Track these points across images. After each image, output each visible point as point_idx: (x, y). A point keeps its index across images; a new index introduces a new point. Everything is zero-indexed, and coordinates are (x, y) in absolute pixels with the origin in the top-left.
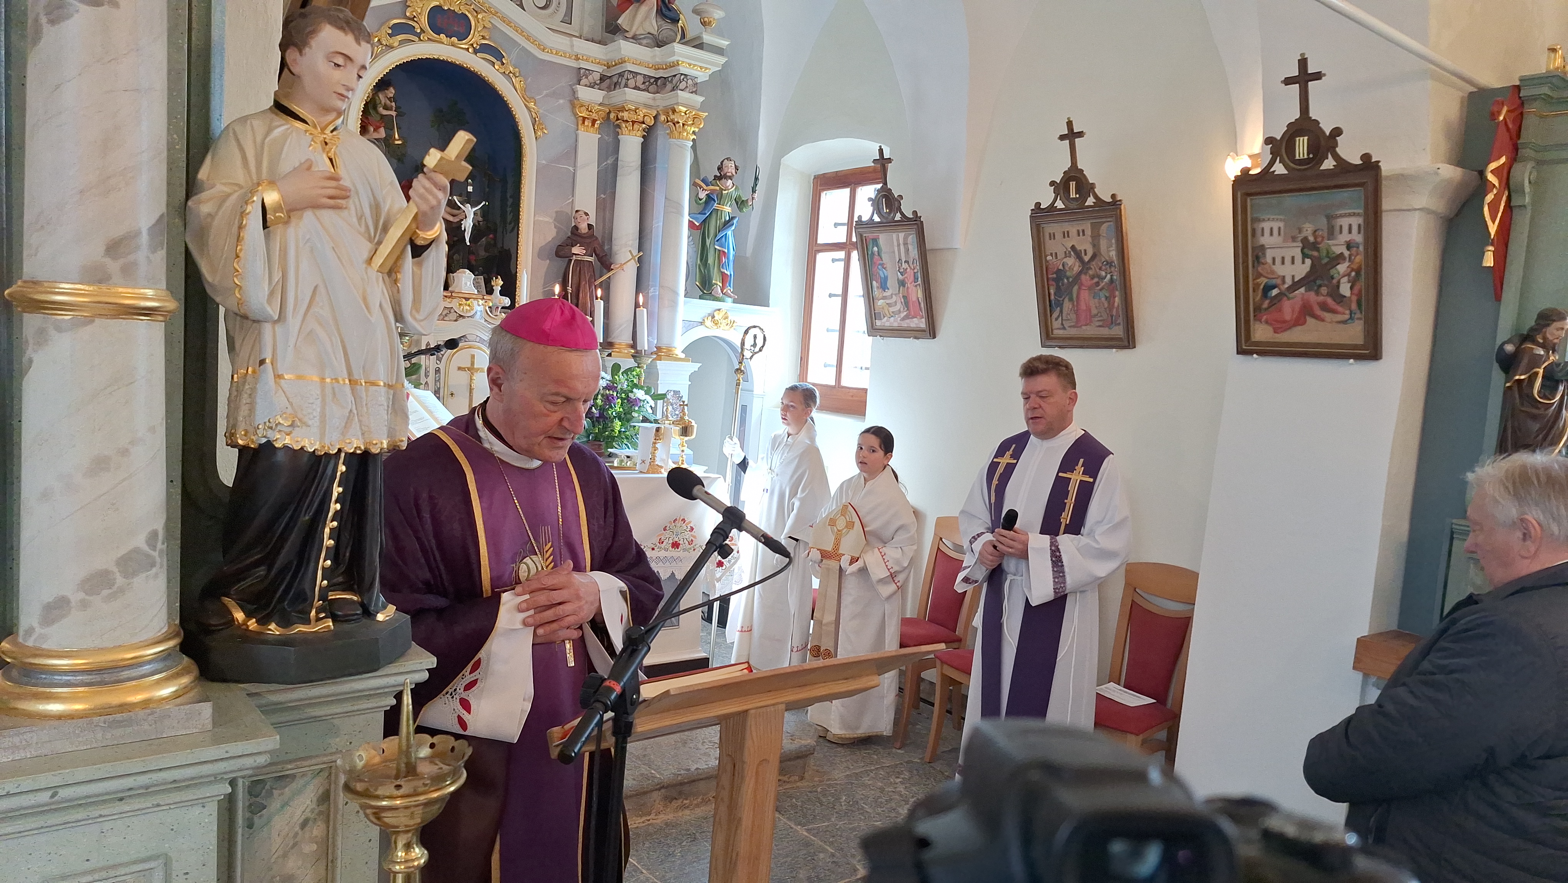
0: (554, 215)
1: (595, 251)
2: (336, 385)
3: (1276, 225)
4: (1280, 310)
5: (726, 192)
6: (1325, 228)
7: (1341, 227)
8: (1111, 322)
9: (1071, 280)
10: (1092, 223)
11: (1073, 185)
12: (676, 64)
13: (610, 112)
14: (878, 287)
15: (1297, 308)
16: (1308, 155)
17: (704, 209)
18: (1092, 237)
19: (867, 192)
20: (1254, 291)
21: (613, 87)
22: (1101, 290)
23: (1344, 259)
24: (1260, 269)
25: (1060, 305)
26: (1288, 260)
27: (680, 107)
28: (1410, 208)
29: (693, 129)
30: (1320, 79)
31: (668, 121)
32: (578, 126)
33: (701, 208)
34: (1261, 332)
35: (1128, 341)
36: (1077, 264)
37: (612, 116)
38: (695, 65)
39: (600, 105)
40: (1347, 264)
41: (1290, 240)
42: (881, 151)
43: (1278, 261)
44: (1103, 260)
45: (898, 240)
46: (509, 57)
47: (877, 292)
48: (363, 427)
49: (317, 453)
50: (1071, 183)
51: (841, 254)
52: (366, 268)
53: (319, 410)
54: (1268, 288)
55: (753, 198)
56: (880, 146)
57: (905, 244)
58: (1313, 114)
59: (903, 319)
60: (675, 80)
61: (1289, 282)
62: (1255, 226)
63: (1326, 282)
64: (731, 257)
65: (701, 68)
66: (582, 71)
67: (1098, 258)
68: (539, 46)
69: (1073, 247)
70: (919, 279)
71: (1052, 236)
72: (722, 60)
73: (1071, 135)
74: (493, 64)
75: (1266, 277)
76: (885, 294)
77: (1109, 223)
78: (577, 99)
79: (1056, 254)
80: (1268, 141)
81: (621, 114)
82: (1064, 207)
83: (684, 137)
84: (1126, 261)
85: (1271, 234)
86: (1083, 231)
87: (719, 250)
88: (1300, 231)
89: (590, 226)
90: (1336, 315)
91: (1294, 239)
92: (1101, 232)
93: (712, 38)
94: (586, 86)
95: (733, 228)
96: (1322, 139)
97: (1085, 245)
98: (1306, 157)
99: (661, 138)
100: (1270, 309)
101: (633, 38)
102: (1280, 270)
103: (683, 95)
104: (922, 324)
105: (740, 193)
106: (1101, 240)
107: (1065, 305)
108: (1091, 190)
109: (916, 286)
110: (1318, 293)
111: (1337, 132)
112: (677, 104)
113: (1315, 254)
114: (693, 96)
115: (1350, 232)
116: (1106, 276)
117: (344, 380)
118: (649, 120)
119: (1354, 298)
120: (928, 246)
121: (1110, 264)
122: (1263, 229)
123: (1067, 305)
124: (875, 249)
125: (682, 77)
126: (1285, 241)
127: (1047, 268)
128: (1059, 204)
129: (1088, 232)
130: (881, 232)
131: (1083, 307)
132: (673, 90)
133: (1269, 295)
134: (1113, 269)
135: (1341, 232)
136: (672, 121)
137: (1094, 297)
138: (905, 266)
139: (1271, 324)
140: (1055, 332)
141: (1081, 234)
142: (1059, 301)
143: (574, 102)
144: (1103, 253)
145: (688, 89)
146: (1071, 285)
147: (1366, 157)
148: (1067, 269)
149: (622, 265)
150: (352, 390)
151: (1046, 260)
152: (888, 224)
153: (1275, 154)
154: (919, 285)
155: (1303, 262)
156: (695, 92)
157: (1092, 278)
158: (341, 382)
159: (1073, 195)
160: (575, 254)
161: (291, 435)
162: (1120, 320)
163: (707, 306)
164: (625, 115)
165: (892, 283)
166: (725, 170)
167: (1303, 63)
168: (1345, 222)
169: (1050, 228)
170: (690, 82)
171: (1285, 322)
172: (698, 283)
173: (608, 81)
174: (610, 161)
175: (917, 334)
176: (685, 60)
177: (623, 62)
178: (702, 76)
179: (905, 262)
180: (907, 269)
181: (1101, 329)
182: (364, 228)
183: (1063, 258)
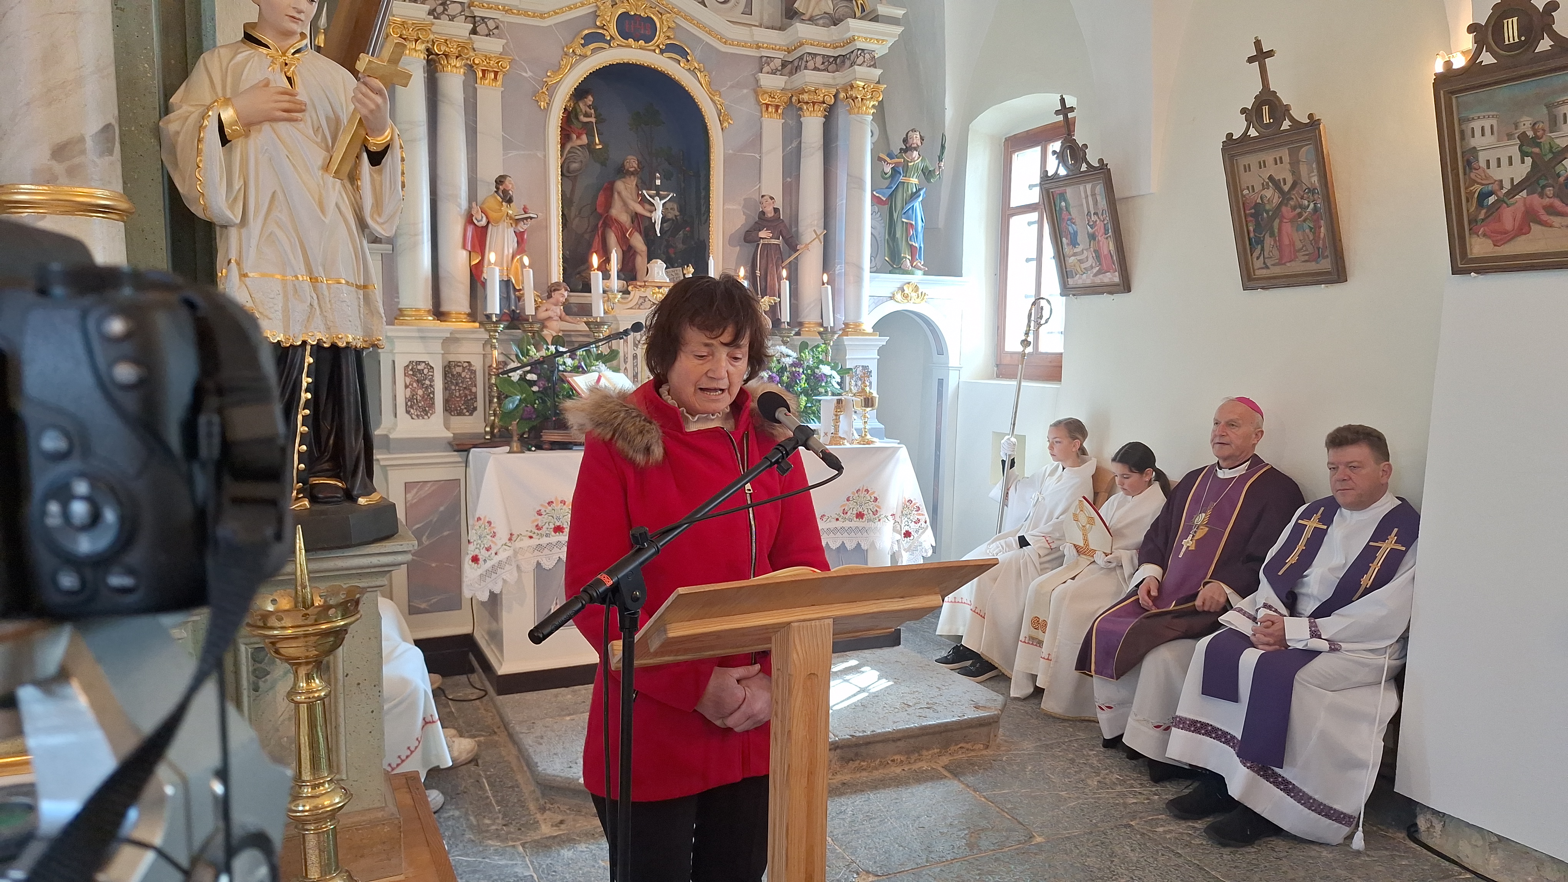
0: (743, 202)
1: (781, 233)
2: (297, 281)
3: (1488, 123)
4: (1500, 220)
5: (912, 164)
8: (1317, 255)
9: (1270, 213)
10: (1289, 149)
11: (1266, 109)
12: (852, 40)
13: (792, 96)
14: (1068, 244)
15: (1519, 215)
16: (1519, 38)
17: (891, 183)
18: (1291, 164)
19: (1055, 148)
20: (1467, 201)
21: (794, 72)
22: (1304, 221)
24: (1472, 175)
25: (1261, 242)
26: (1505, 162)
27: (858, 82)
29: (872, 103)
31: (847, 98)
32: (762, 113)
33: (887, 182)
34: (1480, 247)
35: (1337, 275)
36: (1276, 195)
37: (794, 99)
38: (871, 39)
39: (783, 89)
42: (1063, 100)
43: (1493, 163)
44: (1305, 187)
46: (693, 54)
47: (1067, 250)
48: (328, 323)
49: (283, 344)
50: (1264, 107)
51: (1034, 217)
52: (322, 174)
53: (280, 305)
55: (940, 168)
57: (1093, 195)
59: (1095, 275)
60: (853, 56)
62: (1463, 127)
63: (1551, 182)
64: (921, 229)
65: (878, 40)
66: (764, 59)
67: (1298, 186)
68: (720, 40)
69: (1271, 178)
70: (1110, 231)
71: (1248, 168)
72: (899, 30)
73: (1261, 56)
74: (679, 63)
75: (1482, 185)
76: (1076, 250)
77: (1308, 147)
78: (760, 87)
79: (1253, 186)
80: (1473, 28)
81: (802, 97)
82: (1258, 135)
83: (863, 112)
84: (1329, 185)
85: (1483, 134)
86: (1281, 158)
87: (907, 223)
89: (776, 210)
90: (1565, 218)
92: (1300, 157)
93: (887, 9)
94: (768, 73)
95: (921, 199)
96: (1535, 19)
97: (1284, 174)
98: (1517, 40)
99: (841, 116)
100: (1488, 220)
101: (809, 20)
103: (861, 71)
105: (927, 163)
106: (1301, 166)
107: (1265, 242)
108: (1286, 113)
109: (1107, 238)
110: (1542, 195)
112: (856, 79)
113: (1536, 150)
114: (872, 69)
116: (1309, 206)
117: (304, 278)
118: (829, 99)
120: (1118, 195)
121: (1312, 191)
122: (1473, 130)
123: (1268, 241)
124: (1063, 204)
125: (860, 52)
126: (1499, 140)
127: (1244, 204)
128: (1253, 133)
129: (1286, 159)
130: (1066, 185)
131: (1286, 241)
132: (851, 66)
133: (1486, 204)
134: (1316, 196)
136: (851, 96)
137: (1297, 231)
138: (1094, 218)
139: (1489, 237)
140: (1258, 272)
141: (1278, 161)
142: (1259, 238)
143: (757, 90)
144: (1303, 180)
145: (866, 64)
146: (1272, 219)
148: (1266, 201)
149: (807, 245)
150: (314, 287)
151: (1242, 194)
152: (1075, 178)
153: (1480, 42)
154: (1110, 236)
155: (1523, 162)
156: (874, 66)
158: (301, 279)
159: (1267, 120)
160: (763, 238)
162: (1328, 252)
163: (898, 279)
164: (805, 97)
165: (1082, 238)
166: (911, 141)
169: (1243, 161)
170: (867, 56)
171: (1505, 232)
172: (886, 258)
173: (790, 66)
174: (794, 144)
175: (1111, 289)
176: (861, 35)
177: (802, 44)
178: (880, 50)
179: (1094, 214)
180: (1096, 221)
181: (1308, 263)
182: (320, 137)
183: (1261, 191)
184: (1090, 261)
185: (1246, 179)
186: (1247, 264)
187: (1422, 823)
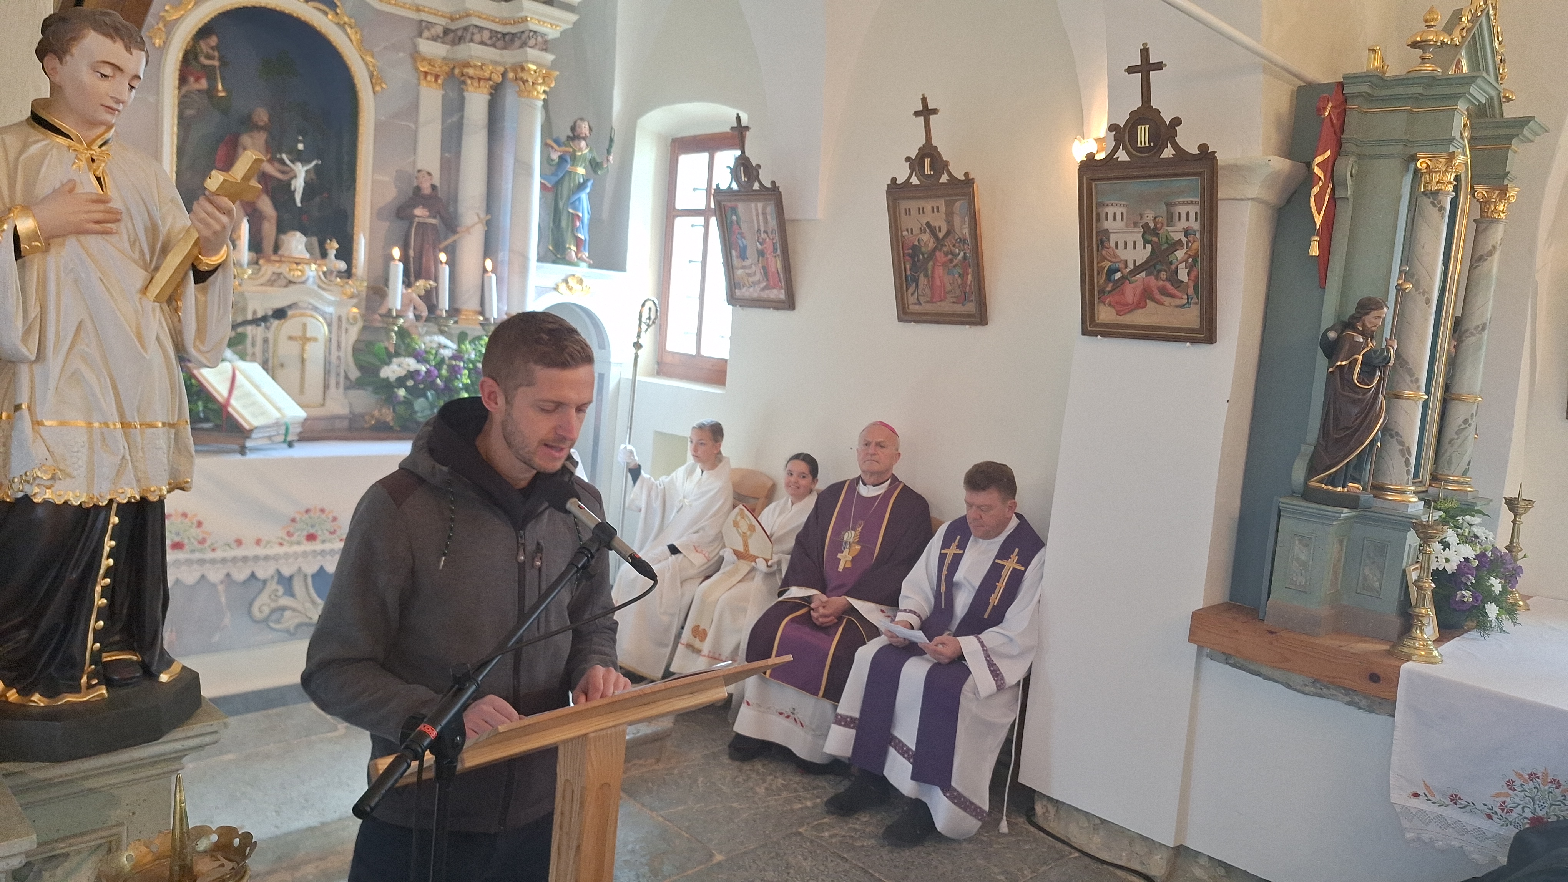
0: (395, 174)
1: (439, 214)
2: (105, 429)
3: (1119, 211)
4: (1122, 293)
5: (579, 154)
6: (1165, 214)
7: (1179, 213)
8: (964, 299)
9: (926, 256)
10: (946, 201)
11: (927, 161)
12: (524, 20)
13: (454, 67)
14: (737, 257)
15: (1139, 291)
16: (1149, 143)
17: (557, 171)
18: (946, 213)
19: (727, 158)
20: (1098, 274)
21: (457, 41)
22: (955, 266)
23: (1183, 246)
24: (1104, 253)
25: (916, 280)
26: (1130, 245)
27: (530, 65)
28: (1243, 197)
29: (543, 88)
30: (1161, 69)
31: (516, 79)
32: (419, 80)
33: (553, 169)
34: (1105, 314)
35: (980, 318)
36: (932, 240)
37: (457, 71)
38: (544, 22)
39: (444, 59)
40: (1185, 250)
41: (1133, 225)
42: (738, 118)
43: (1121, 245)
44: (957, 237)
45: (757, 210)
46: (343, 7)
47: (736, 262)
48: (139, 475)
49: (84, 506)
50: (926, 159)
51: (701, 220)
52: (141, 299)
53: (85, 458)
54: (1111, 272)
55: (608, 161)
56: (738, 114)
57: (764, 214)
58: (1154, 104)
59: (763, 289)
60: (524, 36)
61: (1131, 266)
62: (1100, 210)
63: (1165, 267)
64: (586, 220)
66: (424, 24)
67: (951, 235)
70: (779, 250)
71: (908, 212)
72: (573, 17)
73: (926, 112)
74: (325, 13)
75: (1111, 262)
76: (744, 264)
77: (962, 201)
78: (418, 52)
79: (912, 229)
80: (1112, 128)
81: (466, 70)
82: (918, 183)
83: (535, 97)
85: (1115, 219)
86: (938, 208)
87: (572, 214)
88: (1141, 218)
89: (433, 187)
90: (1175, 300)
91: (1136, 224)
92: (954, 208)
94: (428, 39)
95: (588, 190)
96: (1163, 130)
98: (1147, 145)
99: (510, 97)
100: (1113, 292)
102: (1122, 254)
103: (532, 53)
104: (780, 294)
105: (595, 154)
107: (920, 281)
108: (946, 168)
109: (775, 256)
110: (1157, 277)
111: (1177, 121)
112: (527, 61)
113: (1155, 239)
114: (544, 54)
115: (1188, 220)
116: (960, 253)
117: (115, 425)
118: (496, 77)
119: (1191, 284)
120: (787, 216)
121: (963, 241)
122: (1107, 213)
123: (922, 280)
124: (734, 218)
125: (532, 34)
126: (1127, 226)
127: (903, 244)
128: (915, 181)
129: (943, 209)
130: (739, 200)
131: (938, 283)
132: (522, 46)
133: (1112, 278)
134: (966, 246)
135: (1179, 220)
136: (521, 79)
137: (948, 275)
138: (763, 236)
139: (1114, 307)
140: (911, 307)
141: (935, 210)
142: (915, 276)
143: (415, 56)
144: (956, 230)
145: (538, 47)
146: (926, 261)
147: (1203, 147)
148: (922, 244)
149: (468, 228)
150: (125, 433)
151: (902, 234)
152: (746, 193)
153: (1118, 141)
154: (778, 255)
155: (1144, 248)
156: (545, 50)
157: (946, 254)
158: (112, 426)
159: (928, 171)
160: (418, 216)
161: (53, 488)
162: (973, 297)
163: (562, 270)
164: (471, 71)
165: (751, 253)
166: (578, 130)
167: (1145, 52)
168: (1183, 210)
169: (904, 205)
170: (539, 39)
171: (1126, 305)
172: (551, 247)
173: (452, 35)
174: (455, 119)
175: (777, 305)
176: (534, 16)
177: (468, 15)
178: (553, 33)
179: (764, 232)
180: (766, 239)
181: (956, 305)
182: (137, 252)
183: (918, 234)
184: (758, 277)
185: (907, 222)
186: (903, 299)
187: (1039, 808)
